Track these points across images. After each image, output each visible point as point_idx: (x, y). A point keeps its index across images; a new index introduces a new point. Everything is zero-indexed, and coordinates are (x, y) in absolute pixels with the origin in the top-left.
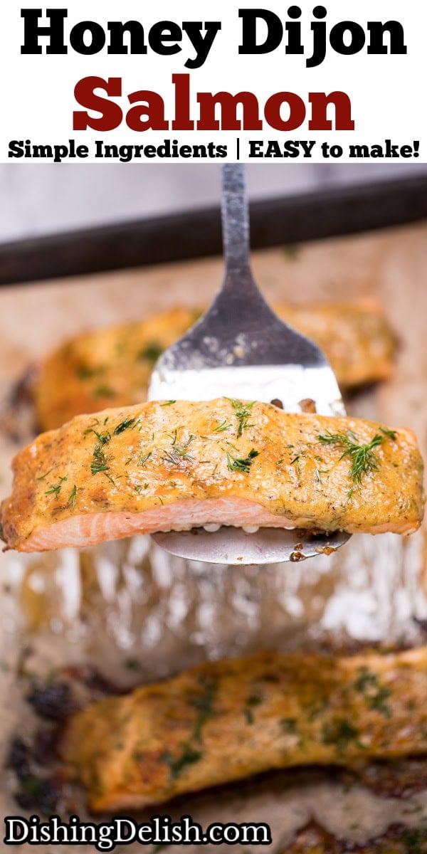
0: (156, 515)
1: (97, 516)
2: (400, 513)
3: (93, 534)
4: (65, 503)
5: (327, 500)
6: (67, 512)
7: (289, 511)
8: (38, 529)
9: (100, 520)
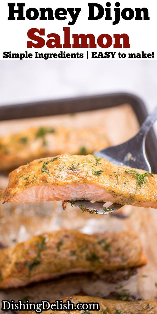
0: (64, 190)
1: (42, 187)
2: (154, 198)
3: (39, 196)
4: (31, 181)
5: (128, 190)
6: (31, 185)
7: (114, 192)
8: (18, 192)
9: (43, 190)
